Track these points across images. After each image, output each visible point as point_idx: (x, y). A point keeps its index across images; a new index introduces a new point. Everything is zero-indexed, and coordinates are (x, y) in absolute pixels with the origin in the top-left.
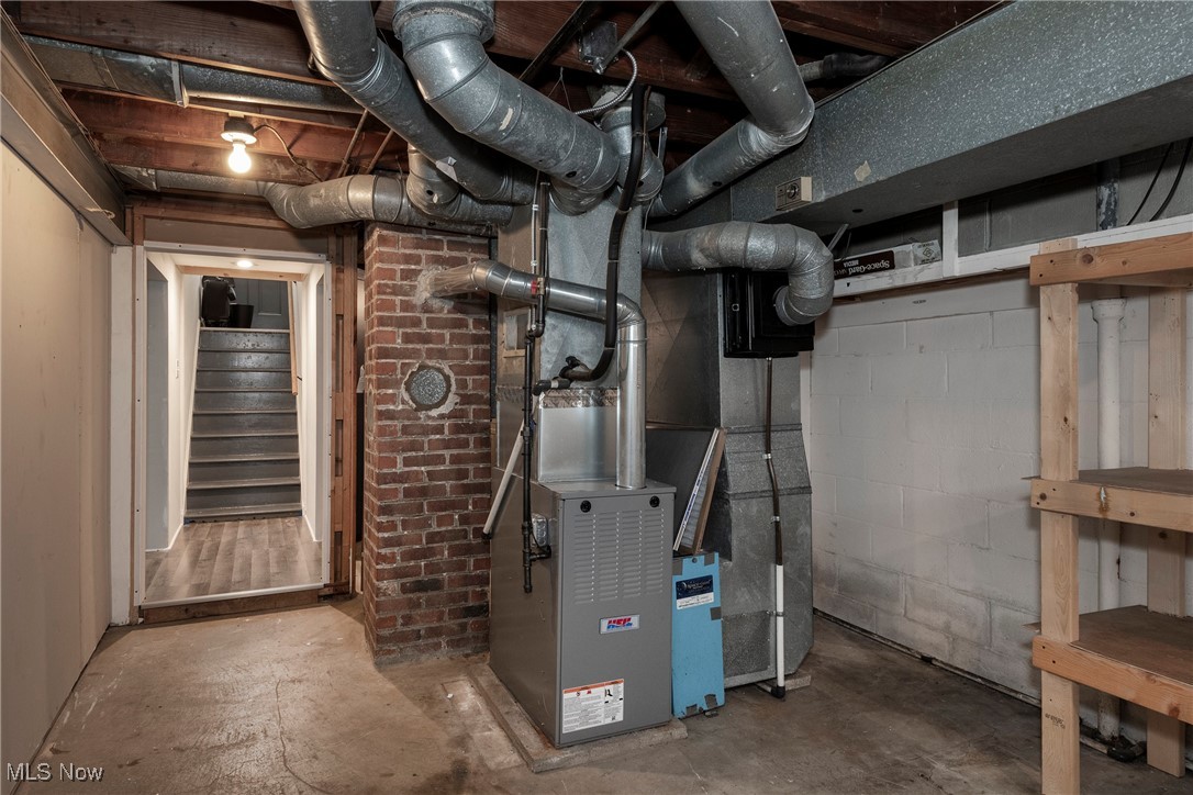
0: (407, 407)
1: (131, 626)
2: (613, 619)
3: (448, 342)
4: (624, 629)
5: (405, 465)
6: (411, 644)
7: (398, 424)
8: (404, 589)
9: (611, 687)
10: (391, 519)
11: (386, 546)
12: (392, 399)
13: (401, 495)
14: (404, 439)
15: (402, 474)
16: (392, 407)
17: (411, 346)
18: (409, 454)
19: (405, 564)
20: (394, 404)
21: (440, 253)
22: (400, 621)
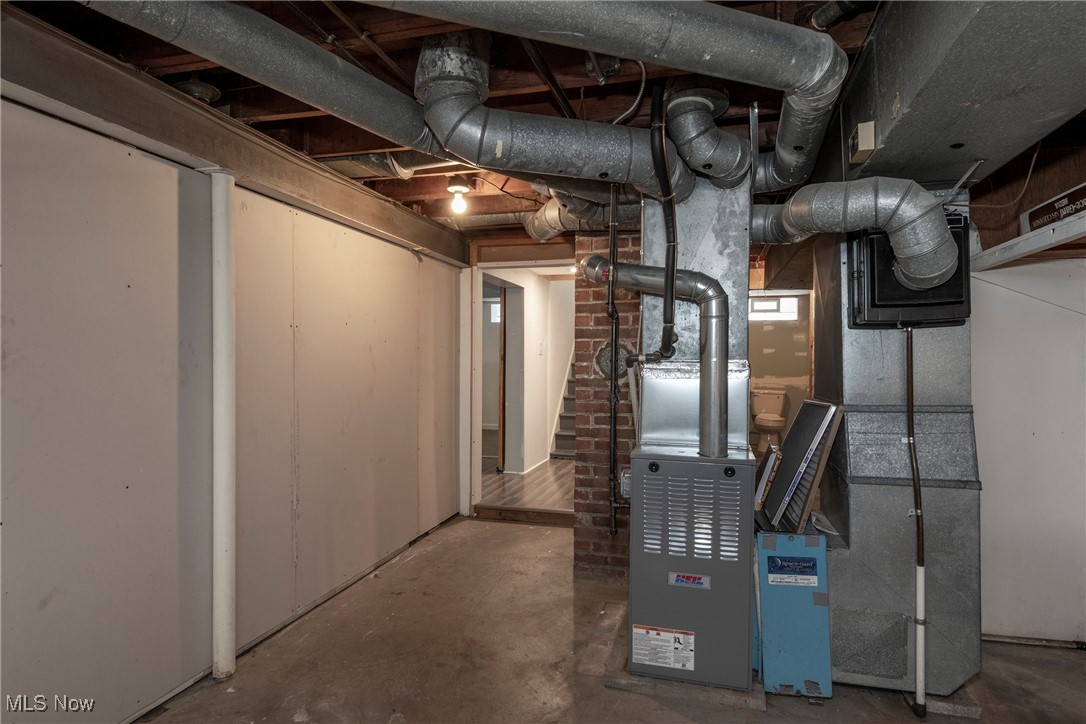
0: (598, 377)
1: (470, 517)
2: (681, 574)
3: (631, 323)
4: (693, 586)
5: (596, 423)
6: (601, 567)
7: (591, 390)
8: (595, 522)
9: (681, 636)
10: (585, 464)
11: (582, 485)
12: (586, 370)
13: (593, 447)
14: (595, 402)
15: (593, 430)
16: (586, 377)
17: (601, 328)
18: (599, 415)
19: (595, 502)
20: (588, 373)
21: (626, 249)
22: (592, 547)
